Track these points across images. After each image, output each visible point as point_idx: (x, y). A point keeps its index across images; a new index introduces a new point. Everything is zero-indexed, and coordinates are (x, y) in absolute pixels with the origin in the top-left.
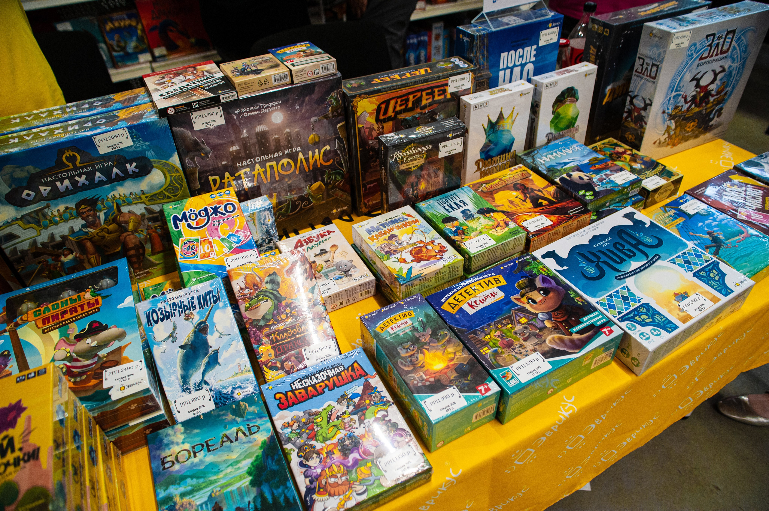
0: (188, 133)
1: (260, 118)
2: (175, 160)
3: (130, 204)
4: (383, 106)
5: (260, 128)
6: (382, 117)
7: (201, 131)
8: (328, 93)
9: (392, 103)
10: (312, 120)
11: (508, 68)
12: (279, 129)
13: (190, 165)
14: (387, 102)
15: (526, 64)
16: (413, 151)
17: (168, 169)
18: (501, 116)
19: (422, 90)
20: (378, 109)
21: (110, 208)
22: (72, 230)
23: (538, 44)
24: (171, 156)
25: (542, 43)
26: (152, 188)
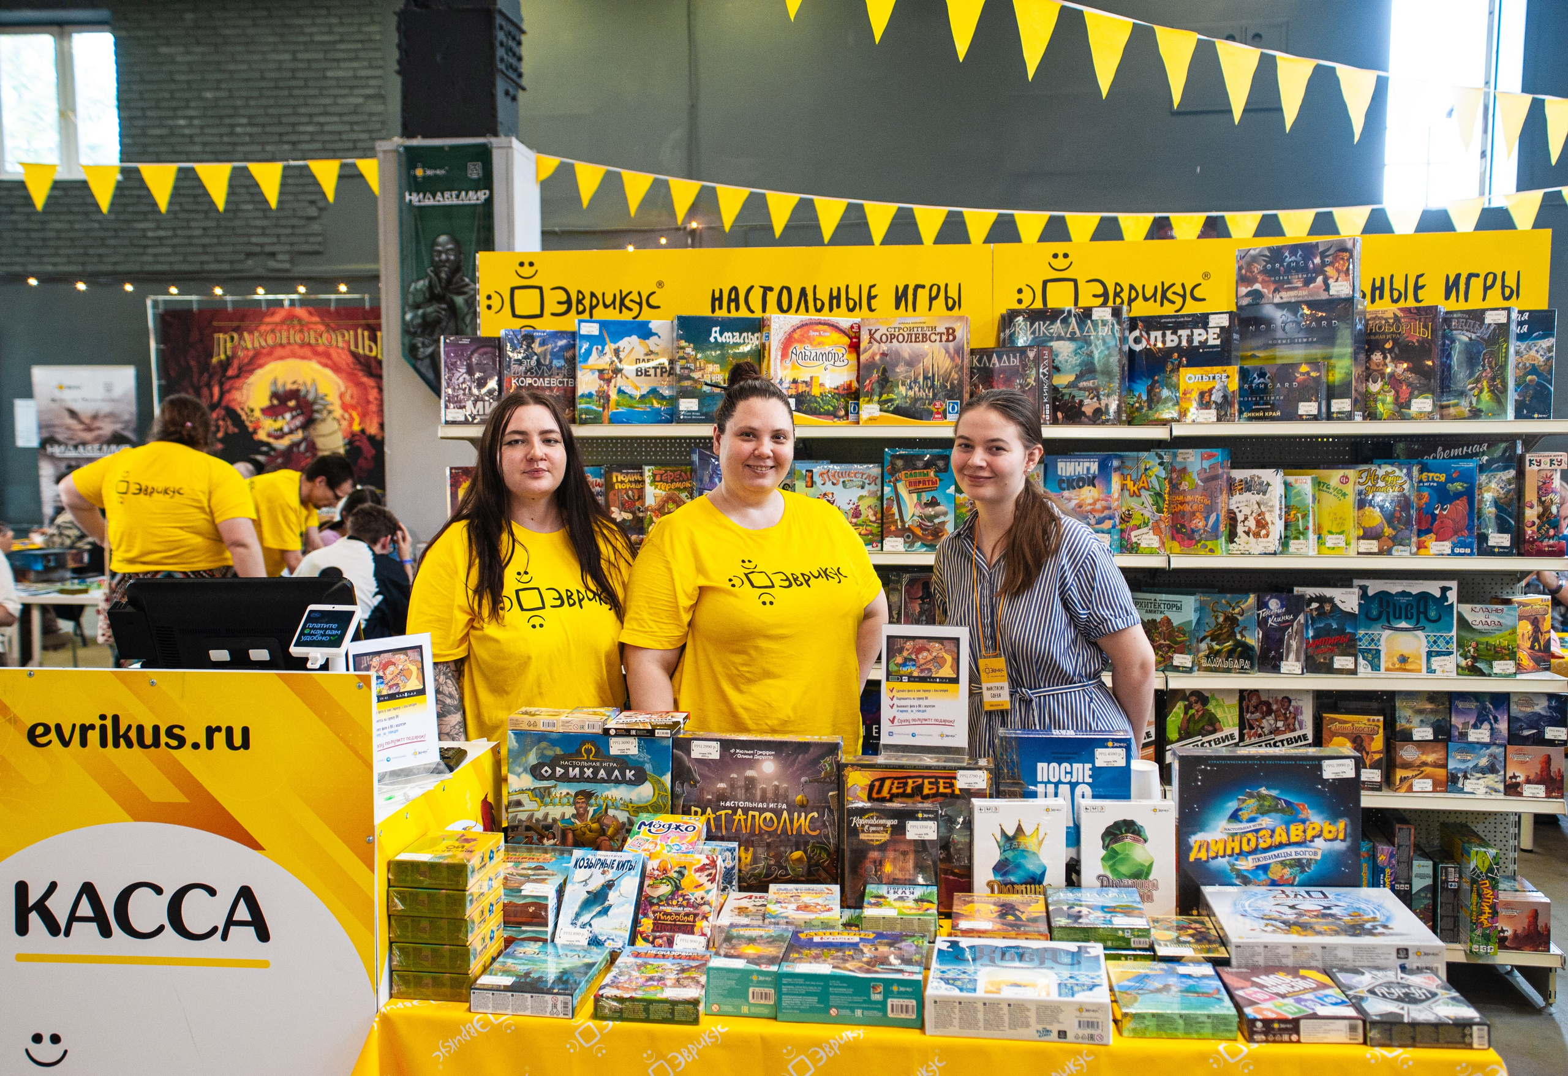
0: (685, 758)
1: (751, 763)
2: (667, 779)
3: (616, 808)
4: (877, 784)
5: (750, 773)
6: (874, 795)
7: (696, 760)
8: (822, 757)
9: (888, 783)
10: (803, 779)
11: (1049, 782)
12: (769, 779)
13: (678, 789)
14: (882, 781)
15: (1077, 783)
16: (874, 821)
17: (658, 784)
18: (1020, 830)
19: (924, 777)
20: (871, 787)
21: (600, 807)
22: (563, 815)
23: (1093, 763)
24: (664, 774)
25: (1099, 763)
26: (640, 800)
